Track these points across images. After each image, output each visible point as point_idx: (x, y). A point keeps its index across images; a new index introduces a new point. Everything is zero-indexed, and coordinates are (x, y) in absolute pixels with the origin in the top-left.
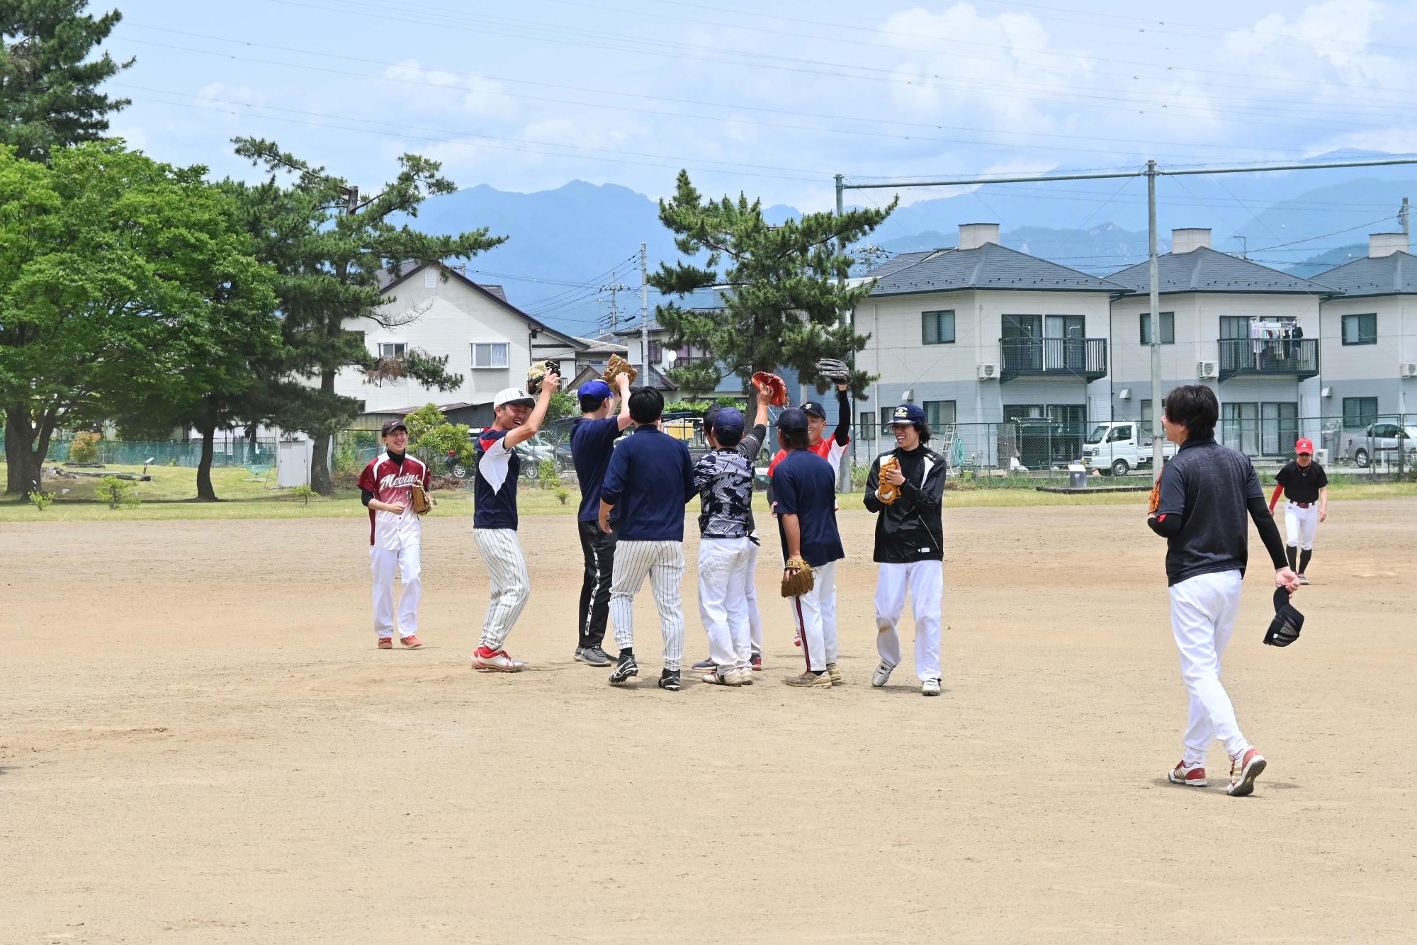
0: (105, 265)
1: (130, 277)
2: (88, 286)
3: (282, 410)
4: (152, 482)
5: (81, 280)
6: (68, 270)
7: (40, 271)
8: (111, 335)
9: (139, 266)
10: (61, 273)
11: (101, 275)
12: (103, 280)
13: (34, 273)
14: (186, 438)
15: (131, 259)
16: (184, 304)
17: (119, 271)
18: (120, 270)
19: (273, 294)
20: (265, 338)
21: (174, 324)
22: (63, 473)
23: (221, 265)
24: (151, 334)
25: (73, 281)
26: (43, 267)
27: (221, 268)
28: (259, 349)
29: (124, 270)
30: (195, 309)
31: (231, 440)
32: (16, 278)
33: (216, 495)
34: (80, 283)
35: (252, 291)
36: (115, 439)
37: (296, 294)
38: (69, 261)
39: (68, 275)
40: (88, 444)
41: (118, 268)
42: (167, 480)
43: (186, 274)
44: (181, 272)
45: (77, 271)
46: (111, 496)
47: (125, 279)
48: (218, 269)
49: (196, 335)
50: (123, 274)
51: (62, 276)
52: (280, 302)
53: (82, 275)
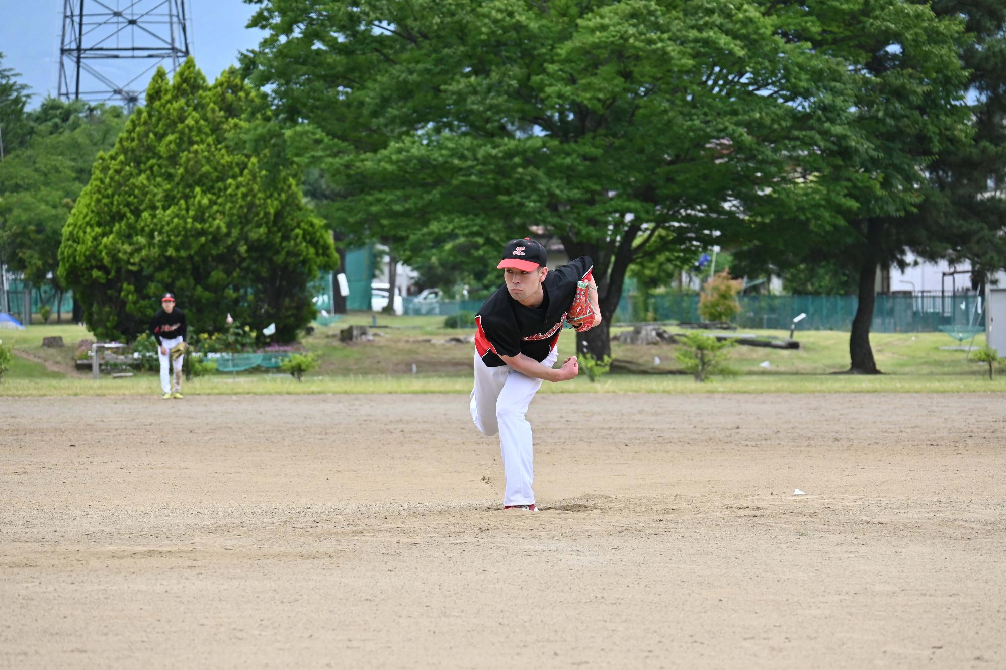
0: (701, 18)
1: (736, 36)
2: (673, 49)
3: (975, 238)
4: (800, 353)
5: (661, 40)
6: (642, 26)
7: (603, 28)
8: (707, 122)
9: (751, 20)
10: (631, 30)
11: (693, 34)
12: (696, 40)
13: (592, 31)
14: (885, 289)
15: (739, 9)
16: (818, 76)
17: (720, 27)
18: (722, 24)
19: (959, 63)
20: (947, 129)
21: (804, 107)
22: (666, 336)
23: (876, 18)
24: (767, 121)
25: (650, 42)
26: (606, 21)
27: (878, 23)
28: (936, 147)
29: (730, 26)
30: (833, 84)
31: (950, 294)
32: (570, 37)
33: (878, 367)
34: (660, 45)
35: (927, 56)
36: (784, 293)
37: (996, 64)
38: (645, 12)
39: (641, 34)
40: (724, 296)
41: (718, 22)
42: (827, 348)
43: (824, 31)
44: (815, 28)
45: (657, 27)
46: (697, 361)
47: (729, 39)
48: (872, 24)
49: (833, 122)
50: (727, 33)
51: (633, 35)
52: (971, 75)
53: (663, 32)
